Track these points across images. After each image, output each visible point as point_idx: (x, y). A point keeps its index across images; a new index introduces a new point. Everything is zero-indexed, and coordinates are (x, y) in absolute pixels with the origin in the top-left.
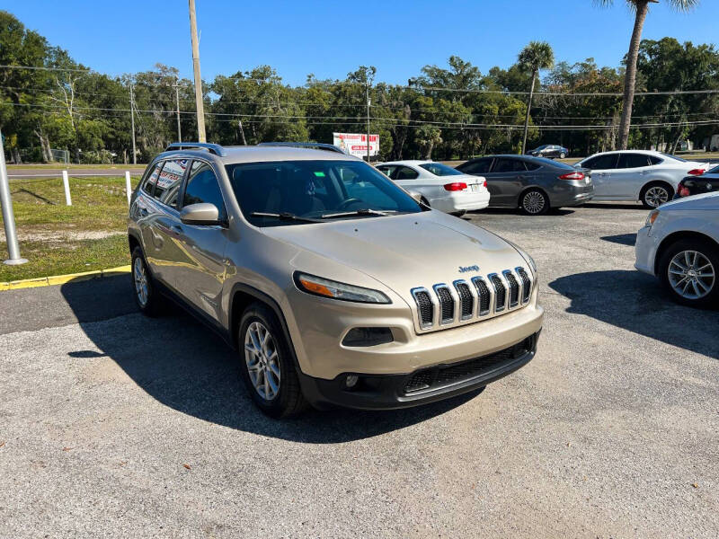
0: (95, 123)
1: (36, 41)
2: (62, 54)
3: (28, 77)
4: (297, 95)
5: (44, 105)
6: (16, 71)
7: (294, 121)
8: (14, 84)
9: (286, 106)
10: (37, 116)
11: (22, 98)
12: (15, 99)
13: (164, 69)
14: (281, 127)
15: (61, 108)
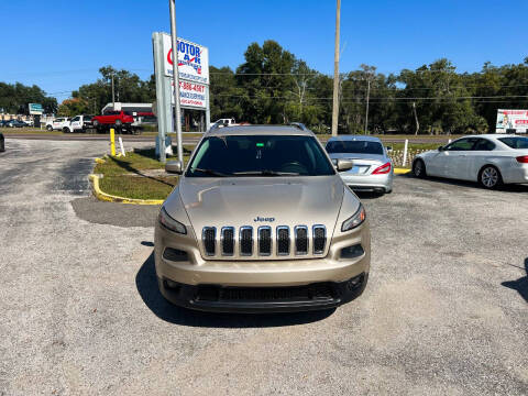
0: (313, 108)
1: (288, 57)
2: (302, 64)
3: (280, 80)
4: (467, 80)
5: (287, 97)
6: (274, 77)
7: (461, 101)
8: (272, 85)
9: (455, 89)
10: (282, 104)
11: (276, 93)
12: (272, 95)
13: (366, 68)
14: (447, 106)
15: (296, 99)
